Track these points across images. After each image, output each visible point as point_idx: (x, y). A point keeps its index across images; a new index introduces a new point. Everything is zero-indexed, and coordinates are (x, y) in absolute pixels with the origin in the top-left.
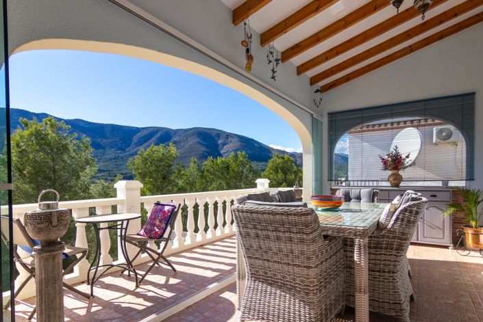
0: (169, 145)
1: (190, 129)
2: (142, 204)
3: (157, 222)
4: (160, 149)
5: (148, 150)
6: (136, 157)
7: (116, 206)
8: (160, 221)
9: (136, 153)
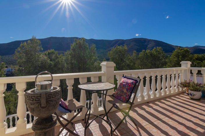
0: (124, 46)
1: (132, 39)
2: (115, 76)
3: (125, 91)
4: (120, 48)
5: (116, 48)
6: (110, 51)
7: (101, 76)
8: (127, 90)
9: (110, 50)
